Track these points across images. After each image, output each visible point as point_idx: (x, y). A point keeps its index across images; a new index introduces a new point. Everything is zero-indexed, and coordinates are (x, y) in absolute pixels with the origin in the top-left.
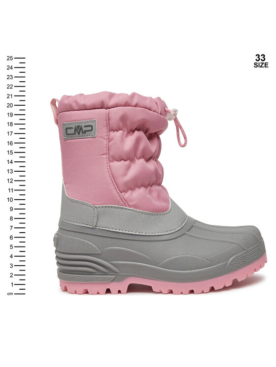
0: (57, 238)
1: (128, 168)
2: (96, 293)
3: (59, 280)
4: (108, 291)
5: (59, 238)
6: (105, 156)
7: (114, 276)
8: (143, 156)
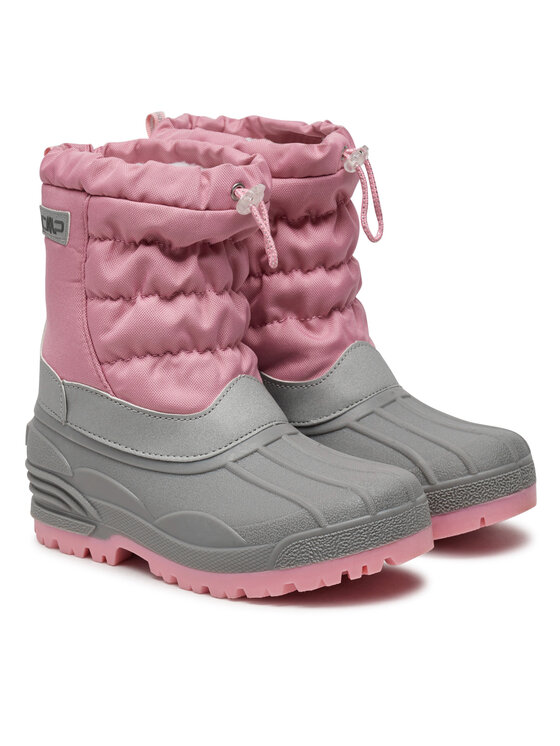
1: (119, 314)
2: (69, 552)
3: (33, 520)
4: (88, 554)
6: (77, 285)
7: (94, 527)
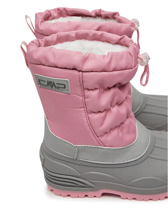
0: (43, 159)
4: (86, 196)
5: (45, 159)
6: (82, 109)
7: (91, 189)
8: (117, 104)
